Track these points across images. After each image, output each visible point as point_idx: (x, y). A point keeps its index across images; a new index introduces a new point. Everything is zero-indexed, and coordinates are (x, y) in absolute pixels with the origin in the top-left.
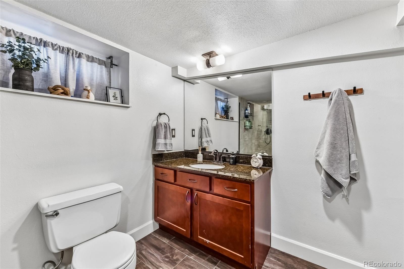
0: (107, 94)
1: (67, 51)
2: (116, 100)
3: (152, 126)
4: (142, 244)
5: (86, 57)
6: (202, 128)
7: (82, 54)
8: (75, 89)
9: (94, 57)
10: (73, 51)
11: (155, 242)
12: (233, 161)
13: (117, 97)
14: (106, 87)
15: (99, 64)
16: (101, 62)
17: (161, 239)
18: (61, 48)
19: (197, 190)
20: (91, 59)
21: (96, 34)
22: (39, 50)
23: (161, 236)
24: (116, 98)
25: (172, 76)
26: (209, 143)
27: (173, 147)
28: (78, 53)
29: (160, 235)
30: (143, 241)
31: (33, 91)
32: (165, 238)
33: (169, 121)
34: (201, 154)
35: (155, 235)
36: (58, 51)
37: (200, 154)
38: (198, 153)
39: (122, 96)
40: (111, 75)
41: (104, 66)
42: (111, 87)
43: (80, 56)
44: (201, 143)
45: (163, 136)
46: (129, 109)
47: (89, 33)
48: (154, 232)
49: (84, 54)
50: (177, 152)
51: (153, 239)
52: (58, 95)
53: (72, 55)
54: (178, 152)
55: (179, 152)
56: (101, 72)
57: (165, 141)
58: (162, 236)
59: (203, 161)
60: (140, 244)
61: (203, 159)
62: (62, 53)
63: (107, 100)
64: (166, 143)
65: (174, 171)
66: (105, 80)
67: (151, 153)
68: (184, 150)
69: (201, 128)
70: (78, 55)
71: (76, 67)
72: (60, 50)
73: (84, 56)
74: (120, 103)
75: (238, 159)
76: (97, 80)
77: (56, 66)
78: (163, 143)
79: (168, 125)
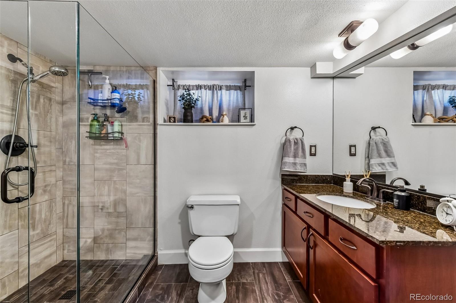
0: (239, 116)
1: (212, 88)
2: (246, 119)
3: (281, 143)
4: (264, 267)
5: (225, 87)
6: (371, 142)
7: (223, 86)
8: (217, 115)
9: (231, 85)
10: (216, 86)
11: (277, 273)
12: (398, 203)
13: (247, 117)
14: (239, 109)
15: (235, 90)
16: (236, 88)
17: (284, 273)
18: (210, 87)
19: (314, 230)
20: (229, 88)
21: (225, 67)
22: (194, 93)
23: (286, 271)
24: (245, 118)
25: (311, 78)
26: (386, 167)
27: (307, 168)
28: (220, 86)
29: (286, 269)
30: (267, 265)
31: (192, 122)
32: (290, 275)
33: (303, 136)
34: (351, 182)
35: (282, 266)
36: (208, 90)
37: (348, 182)
38: (345, 180)
39: (252, 115)
40: (245, 97)
41: (238, 90)
42: (246, 108)
43: (221, 88)
44: (369, 165)
45: (292, 154)
46: (254, 126)
47: (218, 68)
48: (282, 263)
49: (224, 86)
50: (318, 175)
51: (276, 269)
52: (203, 122)
53: (216, 90)
54: (321, 176)
55: (323, 175)
56: (237, 96)
57: (295, 160)
58: (288, 271)
59: (353, 192)
60: (263, 266)
61: (353, 190)
62: (211, 90)
63: (239, 121)
64: (295, 163)
65: (295, 197)
66: (240, 102)
67: (280, 173)
68: (333, 174)
69: (369, 143)
70: (220, 88)
71: (219, 98)
72: (209, 89)
73: (224, 87)
74: (249, 122)
75: (416, 200)
76: (233, 104)
77: (206, 101)
78: (291, 162)
79: (301, 140)
